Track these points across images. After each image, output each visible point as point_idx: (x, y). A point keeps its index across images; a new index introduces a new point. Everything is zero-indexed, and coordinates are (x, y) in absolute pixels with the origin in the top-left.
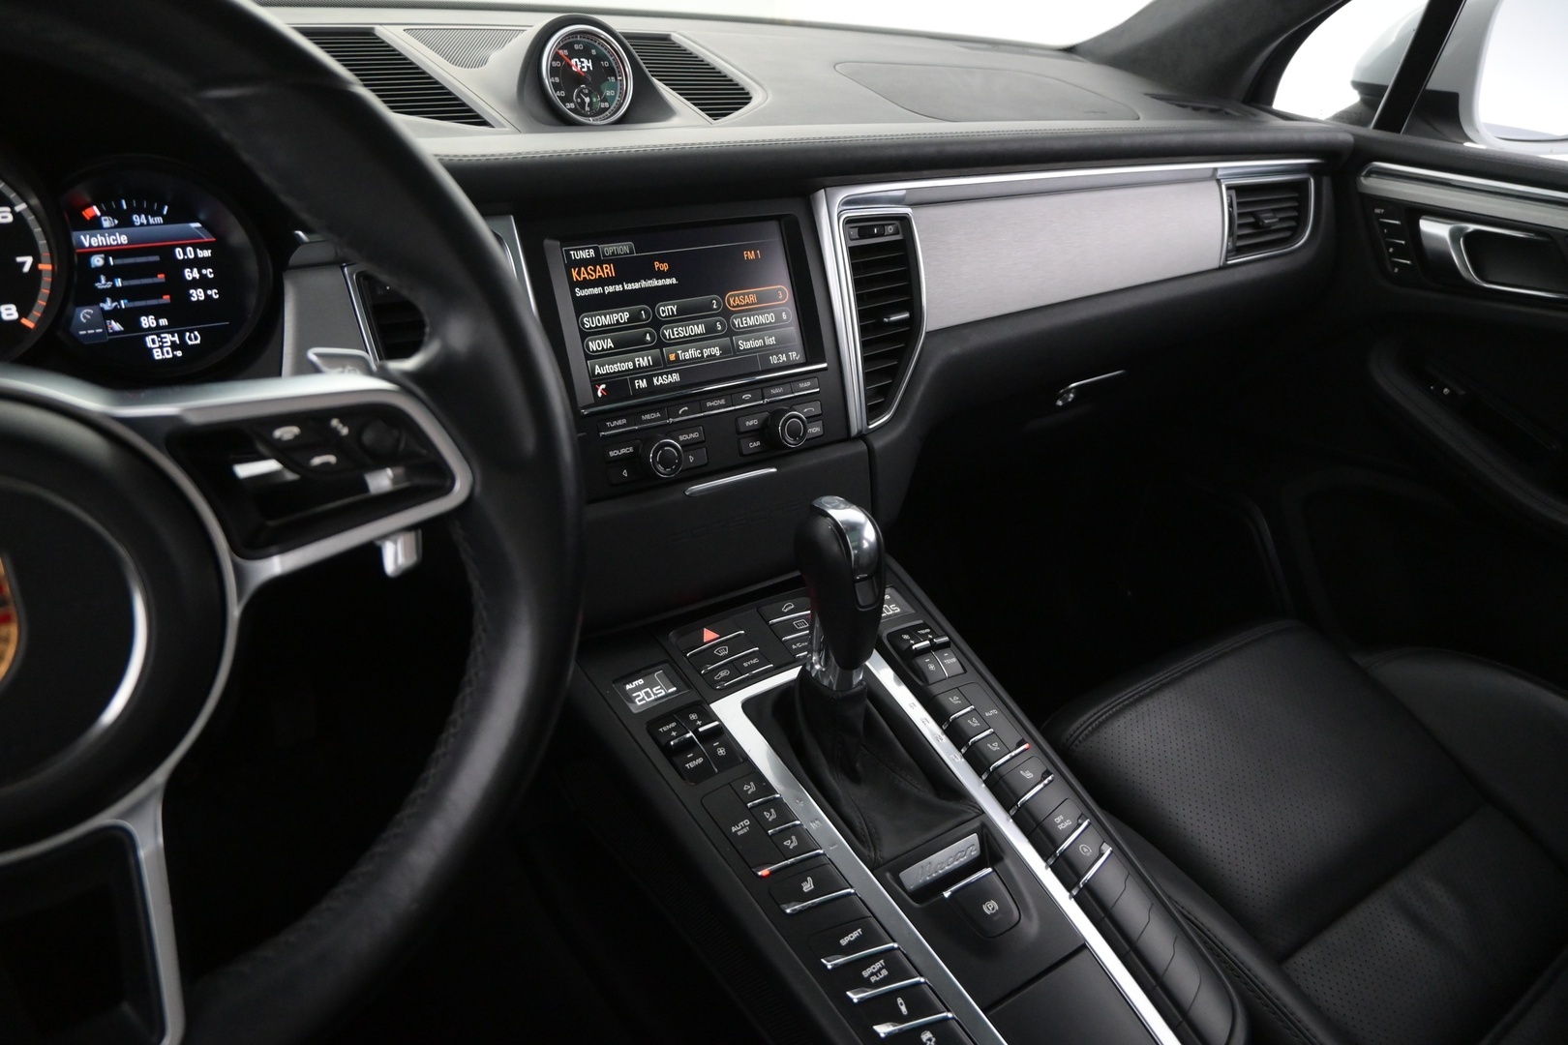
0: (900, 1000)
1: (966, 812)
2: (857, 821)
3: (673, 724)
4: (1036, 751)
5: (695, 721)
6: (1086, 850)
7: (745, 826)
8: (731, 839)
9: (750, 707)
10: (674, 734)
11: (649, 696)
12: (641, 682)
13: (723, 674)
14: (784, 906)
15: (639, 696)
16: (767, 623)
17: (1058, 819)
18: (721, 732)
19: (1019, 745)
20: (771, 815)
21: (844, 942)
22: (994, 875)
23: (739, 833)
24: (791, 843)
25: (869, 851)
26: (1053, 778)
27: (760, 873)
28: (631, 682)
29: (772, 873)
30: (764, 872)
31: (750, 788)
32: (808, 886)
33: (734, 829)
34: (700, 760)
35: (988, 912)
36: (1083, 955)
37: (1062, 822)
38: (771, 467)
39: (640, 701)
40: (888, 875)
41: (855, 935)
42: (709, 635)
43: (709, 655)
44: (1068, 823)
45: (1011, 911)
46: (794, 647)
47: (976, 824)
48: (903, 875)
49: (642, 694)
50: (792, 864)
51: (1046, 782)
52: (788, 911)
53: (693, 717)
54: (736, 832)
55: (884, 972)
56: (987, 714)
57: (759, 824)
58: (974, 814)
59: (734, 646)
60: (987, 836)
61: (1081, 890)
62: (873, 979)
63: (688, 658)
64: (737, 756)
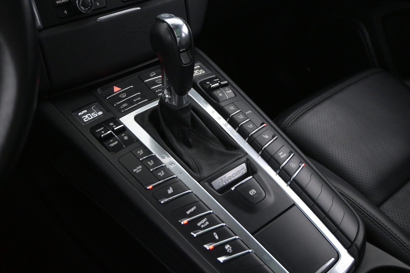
0: (215, 234)
1: (240, 154)
2: (191, 162)
3: (102, 128)
4: (269, 127)
5: (113, 126)
6: (293, 165)
7: (140, 169)
8: (134, 175)
9: (138, 119)
10: (103, 132)
11: (89, 117)
12: (85, 111)
13: (124, 105)
14: (160, 201)
15: (85, 117)
16: (144, 82)
17: (280, 154)
18: (125, 129)
19: (262, 124)
20: (151, 163)
21: (188, 212)
22: (254, 179)
23: (137, 172)
24: (162, 174)
25: (197, 174)
26: (277, 137)
27: (148, 188)
28: (81, 112)
29: (154, 187)
30: (150, 187)
31: (141, 152)
32: (170, 191)
33: (134, 171)
34: (116, 143)
35: (252, 194)
36: (294, 208)
37: (282, 155)
38: (138, 7)
39: (86, 120)
40: (206, 183)
41: (193, 209)
42: (116, 89)
43: (117, 98)
44: (285, 155)
45: (262, 193)
46: (157, 91)
47: (244, 159)
48: (213, 183)
49: (86, 116)
50: (162, 183)
51: (274, 139)
52: (162, 202)
53: (111, 124)
54: (136, 172)
55: (207, 223)
56: (247, 113)
57: (146, 167)
58: (243, 155)
59: (129, 93)
60: (249, 163)
61: (292, 182)
62: (202, 226)
63: (107, 100)
64: (133, 140)
